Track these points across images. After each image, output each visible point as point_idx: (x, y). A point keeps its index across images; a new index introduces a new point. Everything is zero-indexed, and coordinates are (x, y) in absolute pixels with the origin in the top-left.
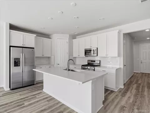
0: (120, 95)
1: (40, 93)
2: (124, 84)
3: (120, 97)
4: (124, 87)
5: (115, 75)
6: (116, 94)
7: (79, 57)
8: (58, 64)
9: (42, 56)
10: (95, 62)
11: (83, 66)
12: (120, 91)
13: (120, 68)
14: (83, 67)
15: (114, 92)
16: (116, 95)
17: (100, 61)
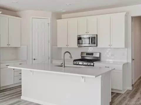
0: (128, 97)
1: (19, 102)
2: (132, 85)
3: (129, 99)
4: (133, 88)
5: (122, 72)
6: (123, 96)
7: (67, 48)
8: (34, 59)
9: (7, 46)
10: (93, 55)
11: (75, 60)
12: (128, 92)
13: (128, 63)
14: (75, 63)
15: (121, 95)
16: (124, 98)
17: (100, 53)
